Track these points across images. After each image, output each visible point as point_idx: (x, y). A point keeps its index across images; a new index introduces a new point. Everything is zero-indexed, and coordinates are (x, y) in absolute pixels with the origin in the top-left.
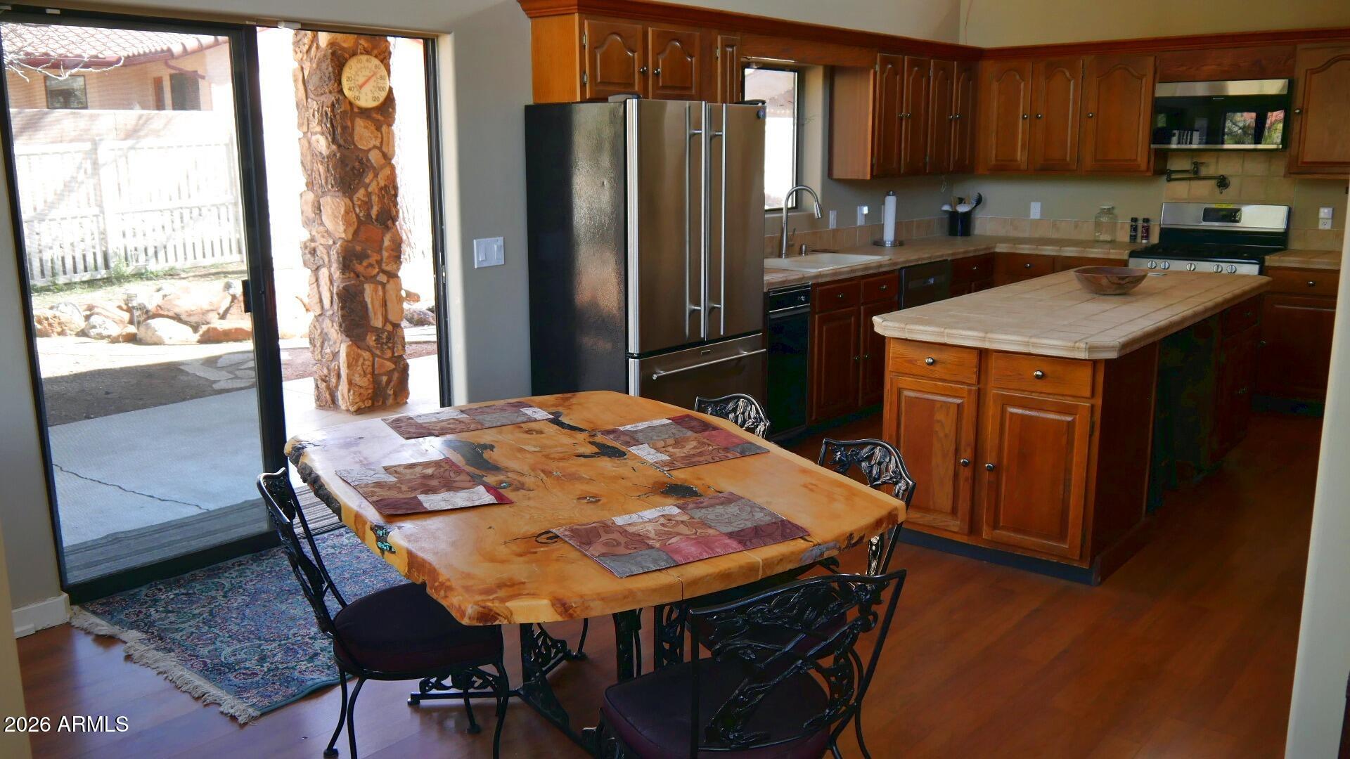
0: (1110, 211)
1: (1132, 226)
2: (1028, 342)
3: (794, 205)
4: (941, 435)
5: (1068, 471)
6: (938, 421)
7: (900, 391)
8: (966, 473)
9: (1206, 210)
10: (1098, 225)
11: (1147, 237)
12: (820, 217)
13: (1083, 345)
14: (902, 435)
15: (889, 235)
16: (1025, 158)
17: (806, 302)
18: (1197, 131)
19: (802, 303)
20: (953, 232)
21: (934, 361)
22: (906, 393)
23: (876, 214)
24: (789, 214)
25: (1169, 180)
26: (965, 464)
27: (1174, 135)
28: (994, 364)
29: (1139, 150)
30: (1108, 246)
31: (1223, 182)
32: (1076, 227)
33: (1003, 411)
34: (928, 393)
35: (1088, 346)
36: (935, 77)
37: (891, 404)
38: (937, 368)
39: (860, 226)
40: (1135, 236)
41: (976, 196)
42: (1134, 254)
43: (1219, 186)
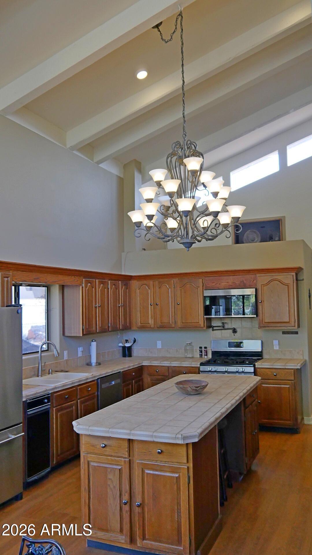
0: (190, 344)
1: (200, 350)
2: (152, 435)
3: (47, 349)
4: (112, 487)
5: (179, 504)
6: (110, 479)
7: (88, 463)
8: (126, 508)
9: (229, 343)
10: (186, 350)
11: (207, 355)
12: (57, 356)
13: (180, 436)
14: (91, 488)
15: (94, 360)
16: (153, 322)
17: (48, 402)
18: (222, 306)
19: (46, 403)
20: (124, 356)
21: (106, 446)
22: (92, 464)
23: (88, 351)
24: (42, 355)
25: (213, 330)
26: (125, 504)
27: (213, 308)
28: (136, 447)
29: (200, 317)
30: (191, 360)
31: (235, 331)
32: (177, 351)
33: (143, 472)
34: (103, 463)
35: (183, 437)
36: (111, 288)
37: (84, 470)
38: (107, 449)
39: (80, 357)
40: (202, 355)
41: (133, 339)
42: (202, 364)
43: (233, 333)
